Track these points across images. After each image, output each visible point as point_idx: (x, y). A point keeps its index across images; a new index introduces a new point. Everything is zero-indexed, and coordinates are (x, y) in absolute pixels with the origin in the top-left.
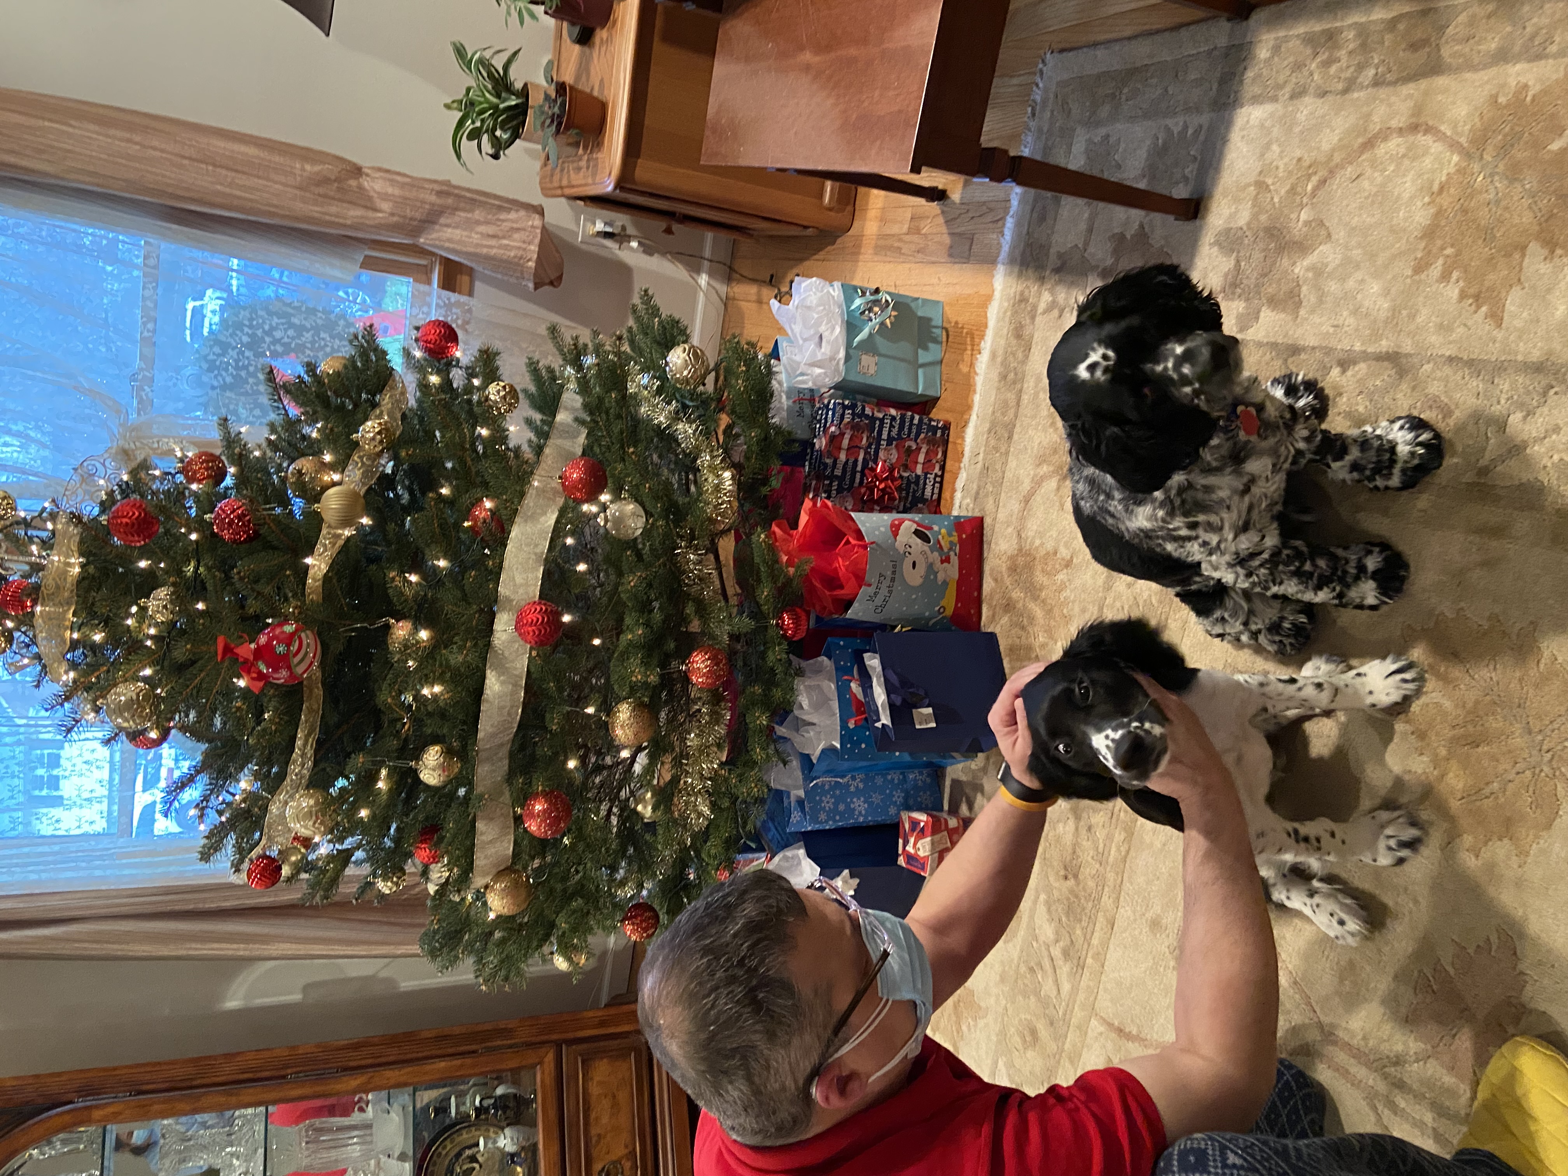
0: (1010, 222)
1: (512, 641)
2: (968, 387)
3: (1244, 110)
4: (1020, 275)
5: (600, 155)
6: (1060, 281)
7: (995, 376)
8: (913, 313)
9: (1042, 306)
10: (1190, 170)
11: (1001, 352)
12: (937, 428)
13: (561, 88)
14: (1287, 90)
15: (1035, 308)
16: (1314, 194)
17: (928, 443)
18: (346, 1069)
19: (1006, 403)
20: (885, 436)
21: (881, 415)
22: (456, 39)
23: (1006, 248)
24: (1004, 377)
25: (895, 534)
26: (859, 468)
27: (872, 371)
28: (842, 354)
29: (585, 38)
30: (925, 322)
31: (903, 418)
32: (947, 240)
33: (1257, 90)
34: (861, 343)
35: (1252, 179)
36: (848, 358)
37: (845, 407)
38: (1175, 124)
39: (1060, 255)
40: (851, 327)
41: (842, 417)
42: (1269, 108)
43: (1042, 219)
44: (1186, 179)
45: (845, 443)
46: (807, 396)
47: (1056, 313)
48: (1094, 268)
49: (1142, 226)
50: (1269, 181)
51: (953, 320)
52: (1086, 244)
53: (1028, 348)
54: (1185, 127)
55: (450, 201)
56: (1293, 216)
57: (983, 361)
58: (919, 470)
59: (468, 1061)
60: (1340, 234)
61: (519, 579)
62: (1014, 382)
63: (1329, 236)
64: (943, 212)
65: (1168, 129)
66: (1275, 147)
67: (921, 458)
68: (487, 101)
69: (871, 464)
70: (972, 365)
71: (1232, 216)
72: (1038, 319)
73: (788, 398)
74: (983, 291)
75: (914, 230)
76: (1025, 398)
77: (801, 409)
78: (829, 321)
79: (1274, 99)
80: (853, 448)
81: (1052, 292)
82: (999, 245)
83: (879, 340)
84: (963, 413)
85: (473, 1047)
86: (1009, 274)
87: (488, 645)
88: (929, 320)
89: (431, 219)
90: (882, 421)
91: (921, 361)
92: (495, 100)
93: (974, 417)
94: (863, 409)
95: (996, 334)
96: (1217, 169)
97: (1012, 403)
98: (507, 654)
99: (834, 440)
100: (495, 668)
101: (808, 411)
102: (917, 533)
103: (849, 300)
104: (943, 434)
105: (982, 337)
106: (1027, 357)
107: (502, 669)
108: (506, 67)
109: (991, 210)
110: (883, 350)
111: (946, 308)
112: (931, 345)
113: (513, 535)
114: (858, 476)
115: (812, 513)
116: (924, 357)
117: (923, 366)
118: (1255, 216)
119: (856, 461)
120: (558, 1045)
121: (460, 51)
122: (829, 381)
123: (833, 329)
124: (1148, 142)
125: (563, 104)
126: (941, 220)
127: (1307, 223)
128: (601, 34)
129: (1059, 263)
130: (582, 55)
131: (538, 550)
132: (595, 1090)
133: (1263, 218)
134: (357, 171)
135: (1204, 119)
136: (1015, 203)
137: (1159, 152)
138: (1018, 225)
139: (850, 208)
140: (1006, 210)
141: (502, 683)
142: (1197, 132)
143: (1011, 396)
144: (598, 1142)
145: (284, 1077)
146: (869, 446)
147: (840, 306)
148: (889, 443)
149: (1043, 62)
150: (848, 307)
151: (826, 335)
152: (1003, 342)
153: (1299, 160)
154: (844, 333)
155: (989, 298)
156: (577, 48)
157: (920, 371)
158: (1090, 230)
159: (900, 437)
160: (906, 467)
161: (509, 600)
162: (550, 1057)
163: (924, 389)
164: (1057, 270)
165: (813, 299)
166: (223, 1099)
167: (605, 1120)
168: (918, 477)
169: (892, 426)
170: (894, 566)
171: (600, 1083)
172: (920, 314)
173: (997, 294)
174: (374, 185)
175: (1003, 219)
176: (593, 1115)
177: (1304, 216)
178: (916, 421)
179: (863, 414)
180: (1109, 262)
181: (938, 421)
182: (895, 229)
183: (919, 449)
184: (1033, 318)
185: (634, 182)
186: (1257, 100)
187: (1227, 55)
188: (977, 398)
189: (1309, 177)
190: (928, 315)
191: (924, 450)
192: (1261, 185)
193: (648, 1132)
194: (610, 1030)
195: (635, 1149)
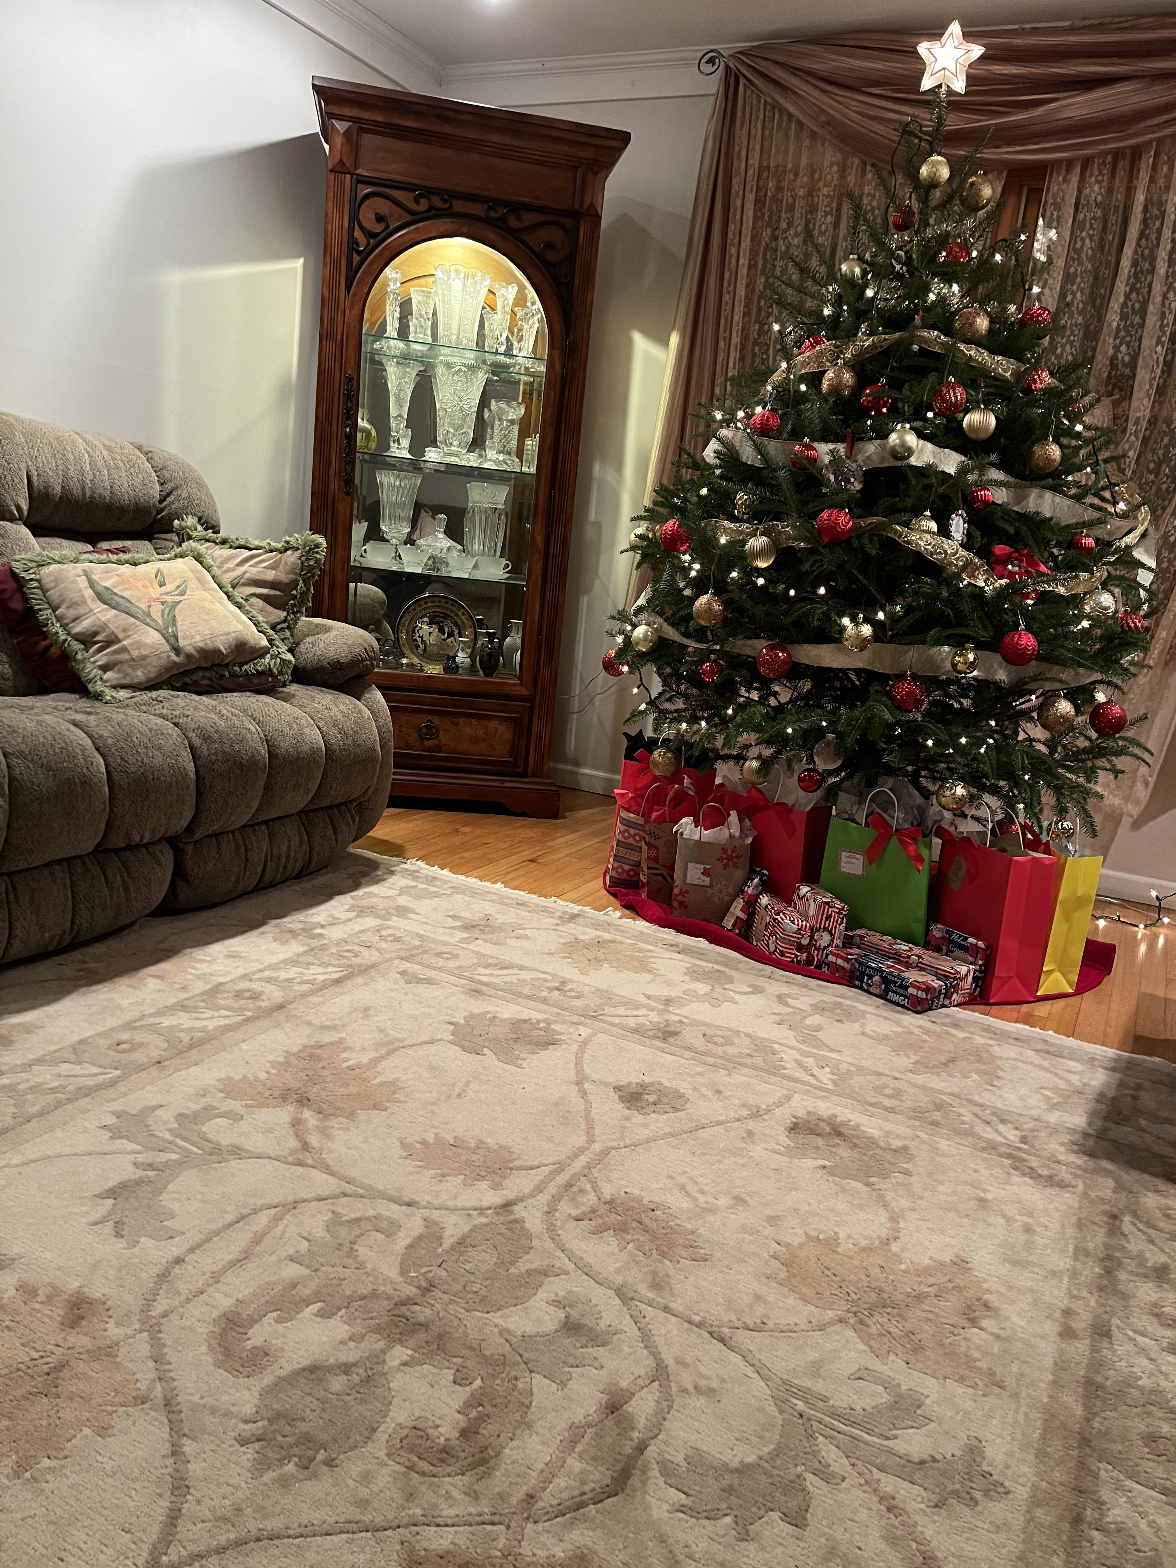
18: (549, 534)
145: (554, 486)
171: (497, 730)
193: (450, 764)
194: (533, 744)
195: (440, 752)
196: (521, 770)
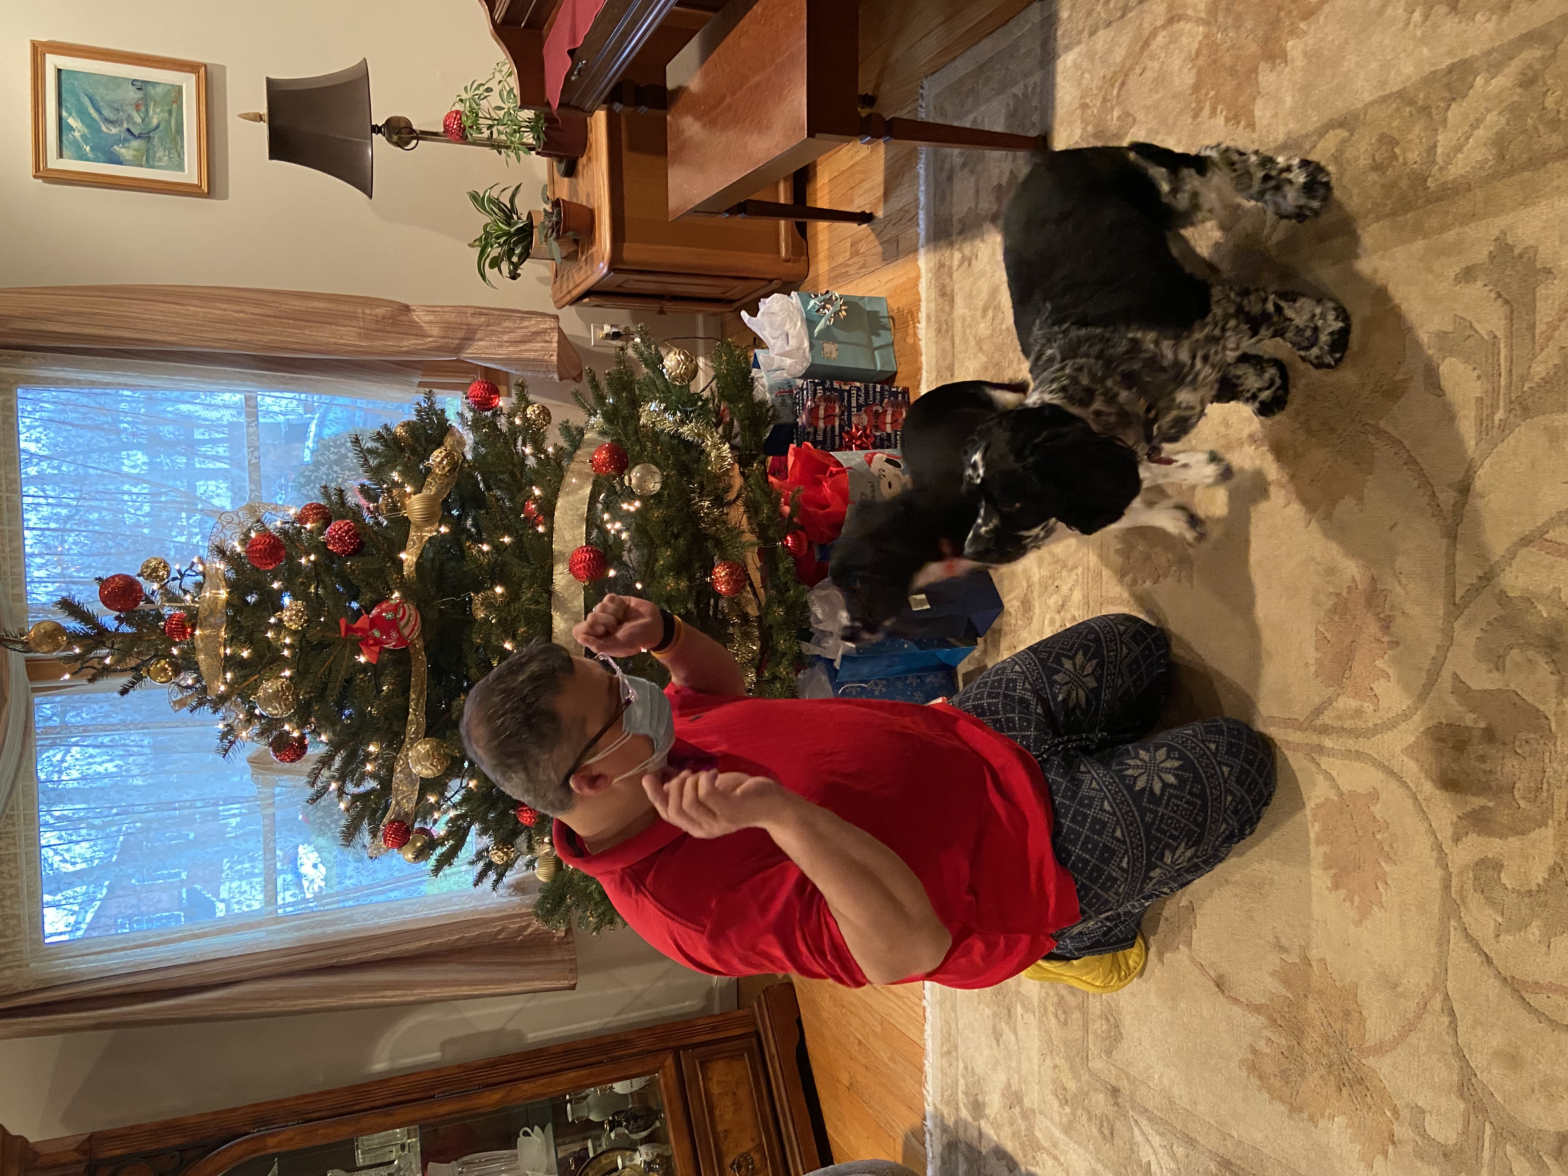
0: (922, 215)
1: (568, 585)
2: (915, 351)
3: (1061, 59)
4: (935, 249)
5: (594, 249)
6: (965, 239)
7: (932, 333)
8: (864, 310)
9: (956, 263)
10: (1035, 118)
11: (933, 314)
12: (897, 393)
13: (556, 203)
14: (1086, 33)
15: (951, 267)
16: (1118, 96)
17: (892, 406)
18: (486, 1086)
19: (944, 350)
20: (854, 404)
21: (847, 388)
22: (470, 190)
23: (922, 234)
24: (939, 331)
25: (870, 462)
26: (837, 433)
27: (834, 355)
28: (806, 344)
29: (570, 171)
30: (874, 316)
31: (866, 388)
32: (879, 249)
33: (1066, 41)
34: (820, 331)
35: (1076, 105)
36: (812, 346)
37: (816, 385)
38: (1018, 90)
39: (961, 220)
40: (810, 323)
41: (815, 393)
42: (1076, 50)
43: (943, 199)
44: (1034, 124)
45: (822, 413)
46: (787, 389)
47: (966, 264)
48: (984, 219)
49: (1012, 172)
50: (1088, 101)
51: (895, 308)
52: (977, 203)
53: (952, 301)
54: (1026, 87)
55: (483, 319)
56: (1109, 118)
57: (922, 326)
58: (889, 429)
59: (596, 1070)
60: (1140, 116)
61: (568, 536)
62: (947, 331)
63: (1135, 120)
64: (873, 230)
65: (1015, 95)
66: (1087, 76)
67: (889, 419)
68: (501, 229)
69: (846, 428)
70: (915, 335)
71: (1069, 136)
72: (955, 275)
73: (771, 393)
74: (912, 275)
75: (856, 253)
76: (957, 340)
77: (783, 400)
78: (792, 320)
79: (1079, 42)
80: (829, 417)
81: (960, 250)
82: (918, 235)
83: (837, 332)
84: (916, 376)
85: (600, 1058)
86: (928, 251)
87: (550, 593)
88: (877, 312)
89: (469, 337)
90: (849, 391)
91: (876, 345)
92: (507, 228)
93: (924, 374)
94: (832, 384)
95: (928, 301)
96: (1053, 108)
97: (949, 348)
98: (566, 596)
99: (813, 412)
100: (558, 609)
101: (789, 401)
102: (887, 461)
103: (805, 303)
104: (904, 397)
105: (919, 310)
106: (952, 308)
107: (564, 610)
108: (512, 200)
109: (907, 212)
110: (840, 339)
111: (889, 301)
112: (882, 332)
113: (559, 504)
114: (837, 439)
115: (796, 454)
116: (877, 342)
117: (876, 349)
118: (1084, 130)
119: (833, 427)
120: (676, 1051)
121: (475, 197)
122: (801, 369)
123: (796, 325)
124: (1004, 110)
125: (559, 214)
126: (873, 237)
127: (1119, 118)
128: (583, 161)
129: (960, 226)
130: (571, 183)
131: (580, 513)
132: (715, 1089)
133: (1090, 128)
134: (406, 309)
135: (1037, 77)
136: (922, 199)
137: (1012, 115)
138: (928, 213)
139: (804, 258)
140: (917, 206)
141: (566, 620)
142: (1034, 89)
143: (947, 343)
144: (726, 1138)
145: (433, 1097)
146: (842, 414)
147: (799, 310)
148: (859, 410)
149: (922, 88)
150: (805, 308)
151: (791, 332)
152: (933, 305)
153: (1104, 77)
154: (805, 328)
155: (918, 277)
156: (566, 179)
157: (876, 353)
158: (977, 192)
159: (867, 404)
160: (877, 428)
161: (562, 553)
162: (670, 1061)
163: (882, 366)
164: (960, 233)
165: (776, 307)
166: (380, 1120)
167: (729, 1116)
168: (889, 435)
169: (858, 395)
170: (873, 486)
171: (719, 1082)
172: (868, 309)
173: (923, 272)
174: (420, 317)
175: (917, 214)
176: (717, 1113)
177: (1116, 114)
178: (878, 389)
179: (832, 388)
180: (995, 208)
181: (897, 388)
182: (841, 260)
183: (885, 412)
184: (951, 276)
185: (622, 261)
186: (1068, 48)
187: (1042, 26)
188: (924, 359)
189: (1113, 85)
190: (876, 309)
191: (889, 412)
192: (1084, 106)
193: (771, 1125)
194: (722, 1035)
195: (761, 1142)
196: (754, 1040)
